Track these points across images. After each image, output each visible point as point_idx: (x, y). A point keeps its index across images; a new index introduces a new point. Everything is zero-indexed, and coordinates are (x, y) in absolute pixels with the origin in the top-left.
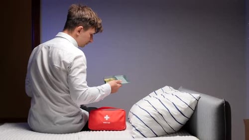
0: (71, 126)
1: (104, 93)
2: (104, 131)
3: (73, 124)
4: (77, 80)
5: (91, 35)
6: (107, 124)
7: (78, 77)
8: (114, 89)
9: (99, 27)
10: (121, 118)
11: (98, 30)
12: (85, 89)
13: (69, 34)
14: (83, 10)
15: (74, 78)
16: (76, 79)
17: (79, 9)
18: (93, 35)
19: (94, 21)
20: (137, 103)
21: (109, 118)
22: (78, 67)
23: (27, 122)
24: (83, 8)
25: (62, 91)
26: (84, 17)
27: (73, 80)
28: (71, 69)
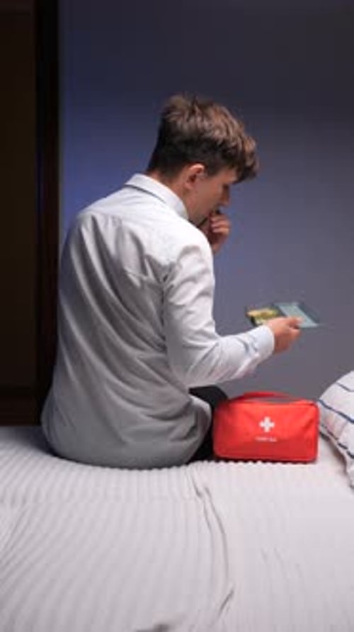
0: (167, 446)
1: (257, 355)
2: (259, 463)
3: (173, 440)
4: (190, 317)
5: (226, 187)
6: (268, 443)
7: (192, 309)
8: (281, 341)
9: (249, 163)
10: (307, 427)
11: (245, 173)
12: (211, 343)
13: (163, 182)
14: (205, 115)
15: (182, 312)
16: (189, 313)
17: (193, 112)
18: (232, 188)
19: (236, 147)
20: (340, 381)
21: (272, 425)
22: (193, 279)
23: (39, 423)
24: (203, 108)
25: (144, 345)
26: (208, 135)
27: (177, 315)
28: (175, 282)
